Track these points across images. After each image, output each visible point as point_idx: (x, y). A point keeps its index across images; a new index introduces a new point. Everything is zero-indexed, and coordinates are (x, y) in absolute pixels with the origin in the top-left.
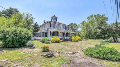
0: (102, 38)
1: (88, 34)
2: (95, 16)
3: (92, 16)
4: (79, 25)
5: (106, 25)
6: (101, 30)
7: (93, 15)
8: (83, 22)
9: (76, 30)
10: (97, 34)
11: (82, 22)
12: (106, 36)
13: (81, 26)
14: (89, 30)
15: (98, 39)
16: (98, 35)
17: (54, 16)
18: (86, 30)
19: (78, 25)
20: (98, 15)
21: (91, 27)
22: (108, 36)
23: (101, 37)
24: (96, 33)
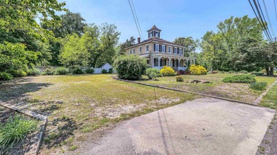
0: (246, 69)
1: (218, 61)
2: (237, 20)
3: (229, 22)
4: (197, 41)
5: (255, 46)
6: (245, 54)
7: (232, 18)
8: (209, 34)
9: (190, 51)
10: (238, 61)
11: (206, 33)
12: (253, 64)
13: (203, 43)
14: (220, 52)
15: (238, 70)
16: (240, 64)
17: (155, 28)
18: (213, 53)
19: (195, 41)
20: (245, 17)
21: (225, 45)
22: (257, 65)
23: (244, 66)
24: (235, 59)
